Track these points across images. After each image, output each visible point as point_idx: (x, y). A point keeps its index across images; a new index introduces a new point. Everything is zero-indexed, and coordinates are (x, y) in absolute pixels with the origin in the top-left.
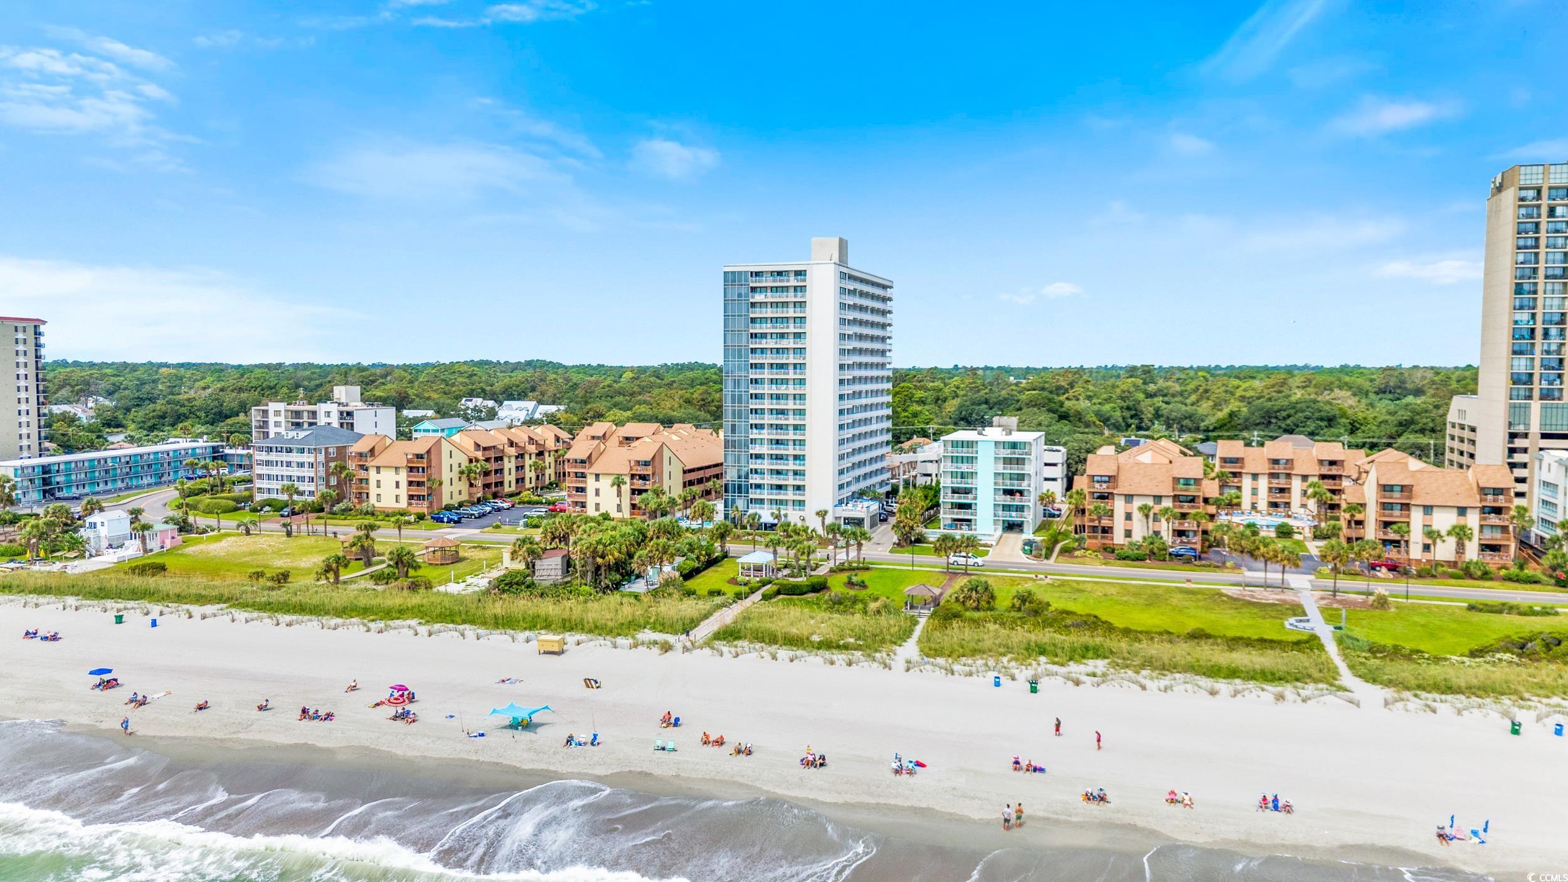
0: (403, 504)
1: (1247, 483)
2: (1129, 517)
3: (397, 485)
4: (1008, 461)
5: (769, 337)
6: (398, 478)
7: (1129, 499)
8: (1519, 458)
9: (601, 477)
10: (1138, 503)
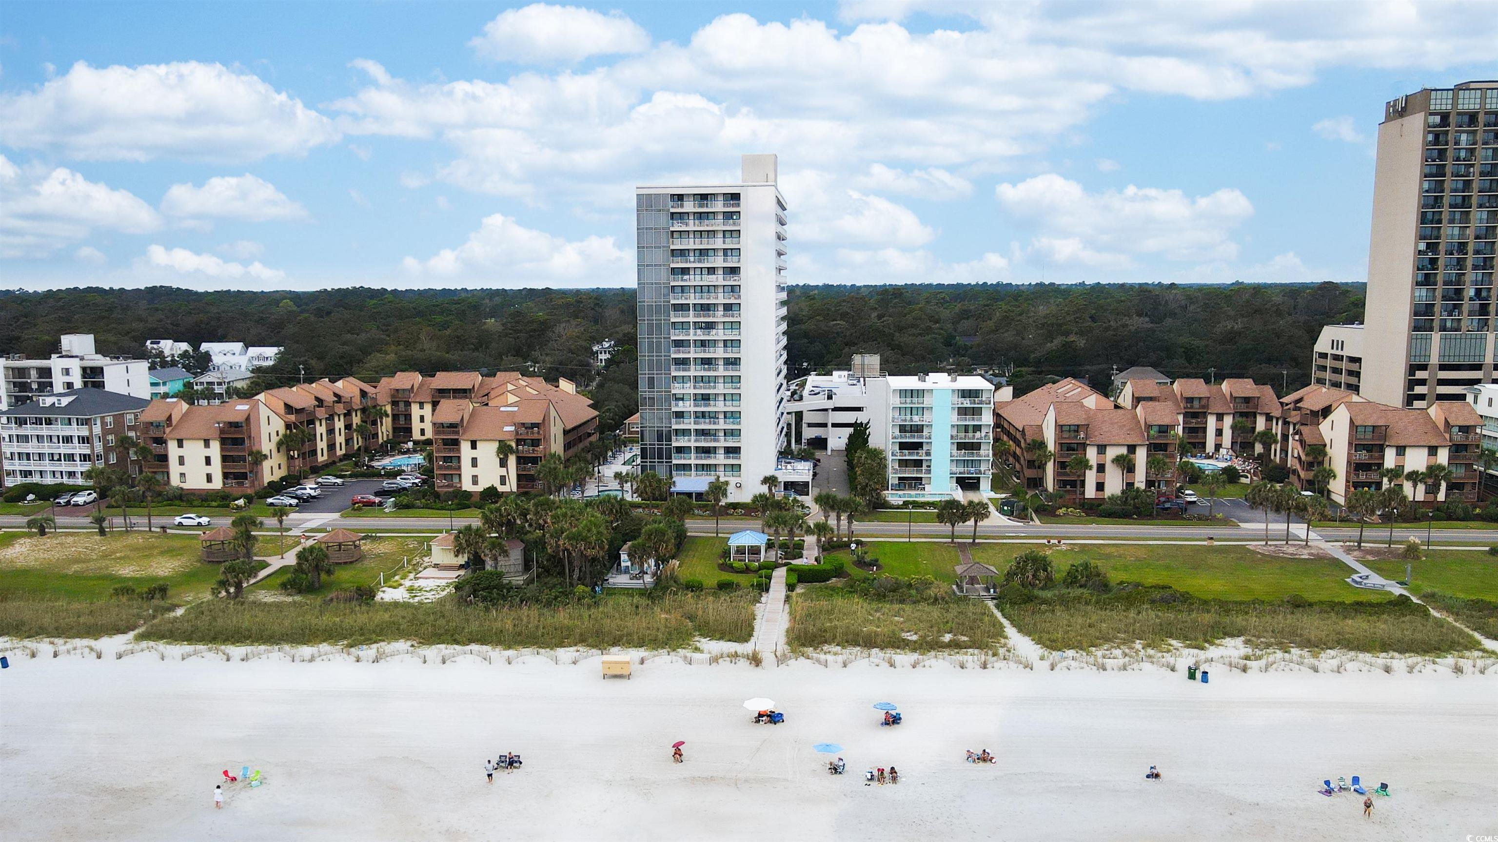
0: (217, 483)
1: (1211, 423)
2: (1101, 468)
3: (208, 461)
4: (962, 411)
5: (692, 272)
6: (208, 452)
7: (1102, 449)
8: (1419, 390)
9: (478, 444)
10: (1112, 453)
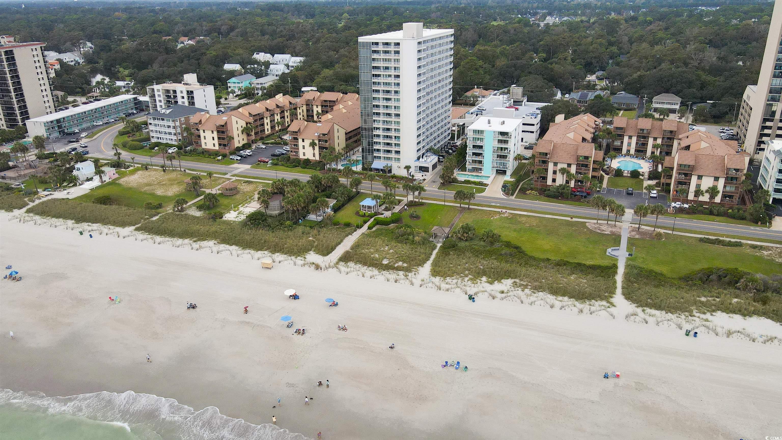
0: (217, 147)
1: (626, 139)
2: (555, 172)
3: (213, 138)
4: (500, 141)
5: (382, 76)
6: (213, 135)
7: (555, 164)
8: (766, 131)
9: (305, 140)
10: (560, 166)
